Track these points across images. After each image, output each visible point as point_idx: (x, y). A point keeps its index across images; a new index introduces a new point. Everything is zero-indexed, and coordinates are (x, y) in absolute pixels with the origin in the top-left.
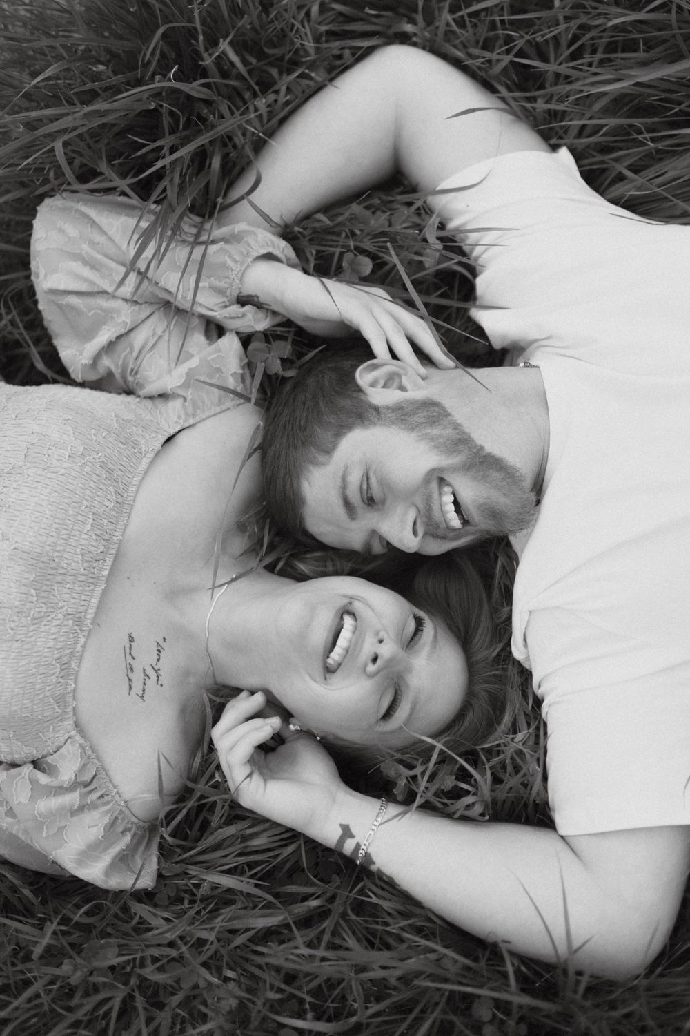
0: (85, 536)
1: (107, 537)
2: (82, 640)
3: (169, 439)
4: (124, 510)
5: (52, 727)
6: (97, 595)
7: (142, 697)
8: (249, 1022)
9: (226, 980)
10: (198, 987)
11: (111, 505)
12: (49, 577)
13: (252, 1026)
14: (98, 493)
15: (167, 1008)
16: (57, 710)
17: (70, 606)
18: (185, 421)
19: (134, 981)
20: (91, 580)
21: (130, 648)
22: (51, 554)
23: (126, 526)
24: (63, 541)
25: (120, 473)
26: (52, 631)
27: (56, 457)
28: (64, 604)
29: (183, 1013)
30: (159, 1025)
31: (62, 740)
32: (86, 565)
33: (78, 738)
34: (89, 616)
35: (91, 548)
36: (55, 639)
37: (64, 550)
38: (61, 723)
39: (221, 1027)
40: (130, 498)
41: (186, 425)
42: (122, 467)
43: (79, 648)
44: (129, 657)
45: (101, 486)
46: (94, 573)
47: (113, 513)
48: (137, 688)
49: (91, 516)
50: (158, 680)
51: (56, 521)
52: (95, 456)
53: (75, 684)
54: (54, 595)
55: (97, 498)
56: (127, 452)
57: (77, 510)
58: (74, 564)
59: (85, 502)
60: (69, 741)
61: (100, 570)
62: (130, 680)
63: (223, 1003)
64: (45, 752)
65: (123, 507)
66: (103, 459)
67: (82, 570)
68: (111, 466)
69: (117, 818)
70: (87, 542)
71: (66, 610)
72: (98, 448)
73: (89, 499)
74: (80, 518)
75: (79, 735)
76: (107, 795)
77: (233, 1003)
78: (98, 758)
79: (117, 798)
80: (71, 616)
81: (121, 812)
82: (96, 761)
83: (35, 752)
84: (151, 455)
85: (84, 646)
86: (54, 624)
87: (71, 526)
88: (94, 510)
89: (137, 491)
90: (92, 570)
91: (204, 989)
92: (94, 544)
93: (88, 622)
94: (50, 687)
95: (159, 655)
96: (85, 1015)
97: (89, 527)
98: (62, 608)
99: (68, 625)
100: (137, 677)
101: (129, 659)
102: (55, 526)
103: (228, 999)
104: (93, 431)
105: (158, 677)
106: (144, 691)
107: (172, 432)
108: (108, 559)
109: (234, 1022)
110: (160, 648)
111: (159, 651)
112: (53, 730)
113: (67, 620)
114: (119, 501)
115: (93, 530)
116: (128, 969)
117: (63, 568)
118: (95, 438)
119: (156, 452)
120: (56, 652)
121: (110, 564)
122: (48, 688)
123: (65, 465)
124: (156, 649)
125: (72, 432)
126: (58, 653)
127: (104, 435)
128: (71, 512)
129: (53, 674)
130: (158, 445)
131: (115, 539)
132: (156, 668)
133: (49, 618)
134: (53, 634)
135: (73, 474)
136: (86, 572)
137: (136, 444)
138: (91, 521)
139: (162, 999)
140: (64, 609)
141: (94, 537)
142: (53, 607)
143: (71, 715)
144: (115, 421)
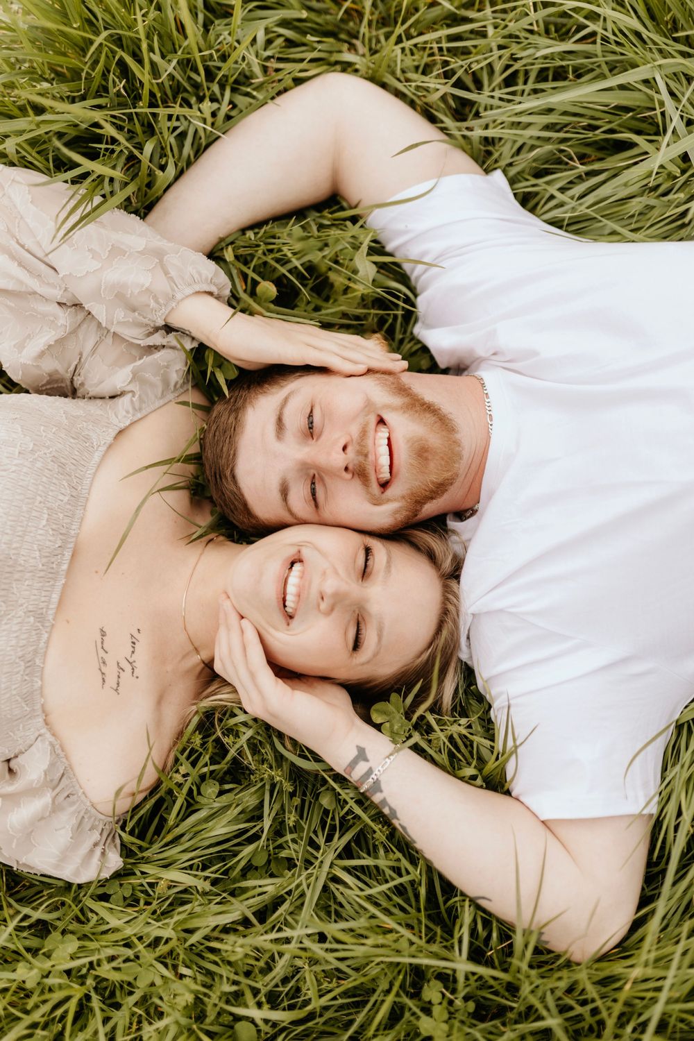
0: (41, 532)
1: (64, 531)
2: (46, 635)
3: (121, 432)
4: (80, 504)
5: (21, 726)
6: (58, 589)
7: (116, 690)
8: (205, 1016)
9: (182, 977)
10: (155, 985)
11: (66, 499)
12: (7, 575)
13: (208, 1020)
14: (52, 488)
15: (124, 1008)
16: (26, 708)
17: (31, 603)
18: (133, 415)
19: (90, 982)
20: (51, 576)
21: (102, 643)
22: (7, 552)
23: (82, 519)
24: (18, 538)
25: (73, 467)
26: (13, 629)
27: (5, 454)
28: (24, 601)
29: (140, 1012)
30: (116, 1024)
31: (33, 738)
32: (44, 560)
33: (48, 735)
34: (51, 612)
35: (48, 543)
36: (17, 637)
37: (20, 548)
38: (30, 722)
39: (177, 1022)
40: (84, 491)
41: (135, 419)
42: (74, 462)
43: (42, 644)
44: (101, 651)
45: (54, 481)
46: (53, 568)
47: (68, 507)
48: (111, 681)
49: (45, 511)
50: (133, 673)
51: (10, 518)
52: (46, 451)
53: (42, 680)
54: (13, 593)
55: (50, 493)
56: (78, 446)
57: (31, 506)
58: (31, 561)
59: (39, 499)
60: (39, 739)
61: (59, 564)
62: (103, 674)
63: (178, 999)
64: (17, 751)
65: (78, 500)
66: (54, 454)
67: (40, 566)
68: (63, 460)
69: (83, 817)
70: (44, 538)
71: (26, 607)
72: (48, 443)
73: (43, 494)
74: (34, 514)
75: (49, 733)
76: (73, 795)
77: (190, 998)
78: (67, 757)
79: (83, 798)
80: (31, 613)
81: (87, 812)
82: (64, 760)
83: (7, 751)
84: (103, 448)
85: (47, 642)
86: (15, 622)
87: (26, 523)
88: (49, 505)
89: (91, 484)
90: (51, 566)
91: (160, 987)
92: (51, 538)
93: (51, 618)
94: (16, 686)
95: (134, 647)
96: (43, 1016)
97: (44, 522)
98: (22, 605)
99: (29, 622)
100: (111, 671)
101: (101, 653)
102: (9, 523)
103: (183, 995)
104: (42, 428)
105: (133, 669)
106: (118, 684)
107: (122, 426)
108: (66, 554)
109: (191, 1018)
110: (134, 640)
111: (134, 643)
112: (23, 727)
113: (29, 617)
114: (74, 494)
115: (49, 525)
116: (84, 971)
117: (20, 565)
118: (44, 434)
119: (107, 445)
120: (19, 649)
121: (69, 557)
122: (14, 687)
123: (16, 462)
124: (131, 640)
125: (20, 430)
126: (22, 651)
127: (54, 430)
128: (25, 509)
129: (18, 673)
130: (110, 439)
131: (73, 532)
132: (131, 660)
133: (9, 616)
134: (16, 632)
135: (24, 470)
136: (45, 568)
137: (87, 438)
138: (46, 516)
139: (118, 999)
140: (25, 606)
141: (51, 532)
142: (13, 605)
143: (40, 712)
144: (64, 418)
